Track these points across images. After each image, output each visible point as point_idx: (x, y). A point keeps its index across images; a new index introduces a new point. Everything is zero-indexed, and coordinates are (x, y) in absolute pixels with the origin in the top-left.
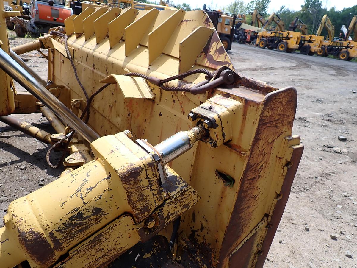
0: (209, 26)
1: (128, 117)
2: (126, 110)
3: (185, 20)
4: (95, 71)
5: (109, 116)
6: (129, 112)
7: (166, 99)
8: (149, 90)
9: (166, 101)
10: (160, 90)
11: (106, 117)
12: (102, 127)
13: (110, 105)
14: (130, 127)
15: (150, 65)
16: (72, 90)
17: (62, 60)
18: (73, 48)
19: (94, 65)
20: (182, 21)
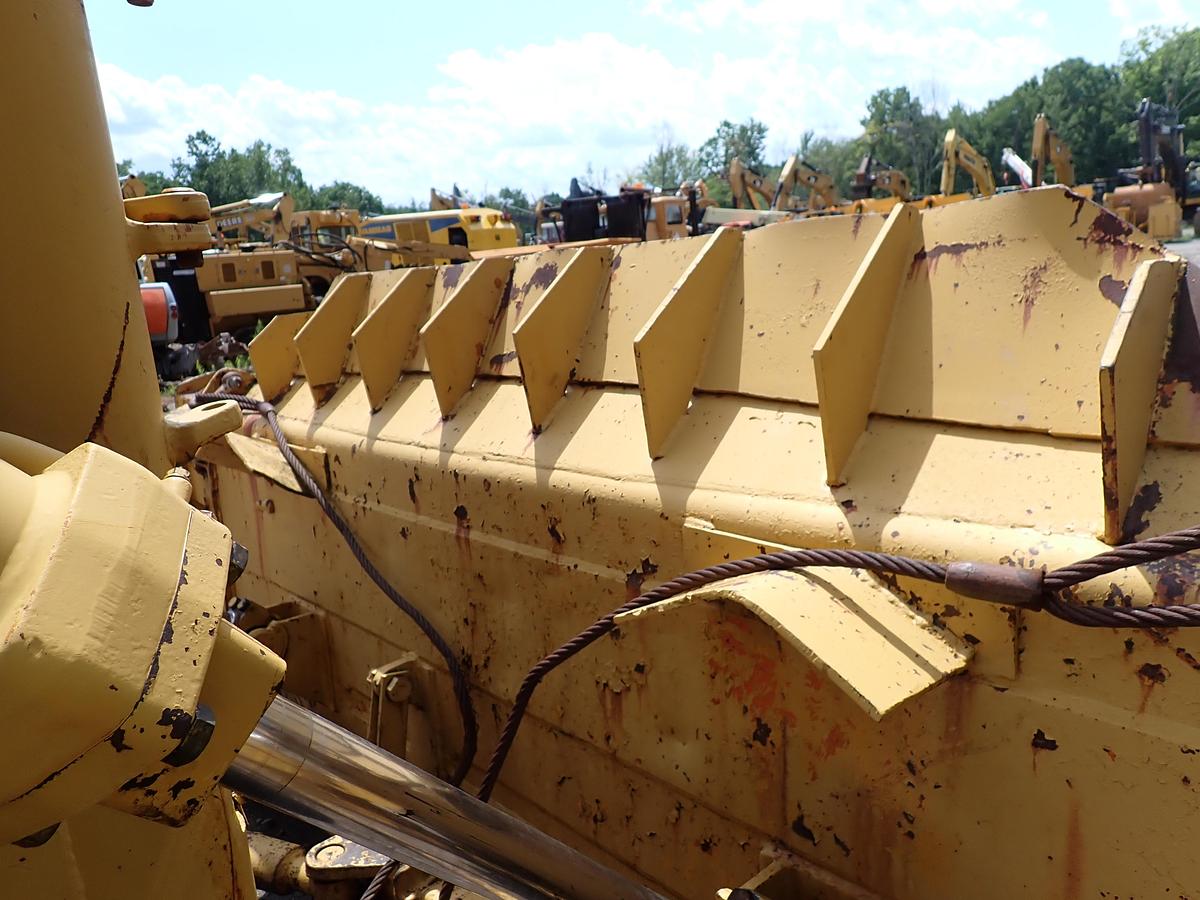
0: (1130, 251)
1: (758, 744)
2: (732, 707)
3: (940, 250)
4: (475, 535)
5: (608, 738)
6: (759, 720)
7: (1069, 661)
8: (920, 619)
9: (1067, 669)
10: (1012, 618)
11: (588, 739)
12: (560, 783)
13: (606, 685)
14: (784, 797)
15: (835, 486)
16: (333, 614)
17: (264, 503)
18: (321, 450)
19: (461, 513)
20: (921, 256)
